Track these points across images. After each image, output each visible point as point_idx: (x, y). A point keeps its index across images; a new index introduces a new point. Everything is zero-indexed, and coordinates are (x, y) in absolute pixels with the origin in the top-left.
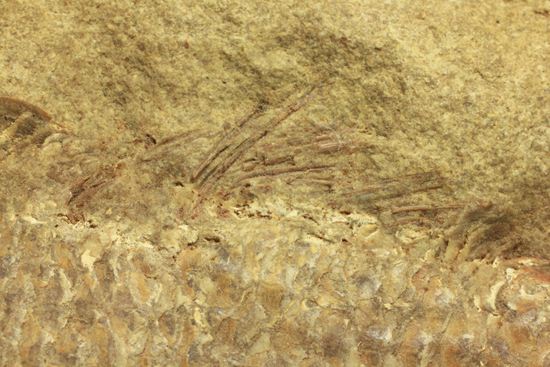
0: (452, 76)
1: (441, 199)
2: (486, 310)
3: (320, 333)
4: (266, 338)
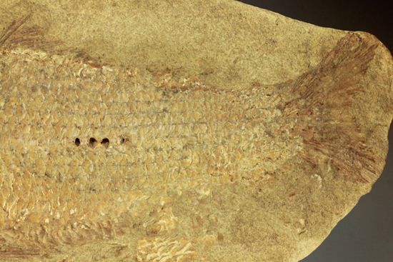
0: (63, 13)
1: (62, 47)
2: (77, 77)
3: (30, 86)
4: (16, 88)
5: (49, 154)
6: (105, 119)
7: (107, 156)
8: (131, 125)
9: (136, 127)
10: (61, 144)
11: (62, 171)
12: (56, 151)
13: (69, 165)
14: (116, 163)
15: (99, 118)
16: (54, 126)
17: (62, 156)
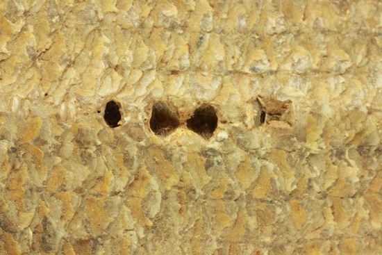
5: (14, 150)
6: (205, 44)
7: (208, 165)
8: (288, 66)
9: (304, 75)
10: (57, 116)
11: (53, 209)
12: (41, 142)
13: (79, 191)
14: (238, 192)
15: (184, 41)
16: (34, 58)
17: (59, 160)
